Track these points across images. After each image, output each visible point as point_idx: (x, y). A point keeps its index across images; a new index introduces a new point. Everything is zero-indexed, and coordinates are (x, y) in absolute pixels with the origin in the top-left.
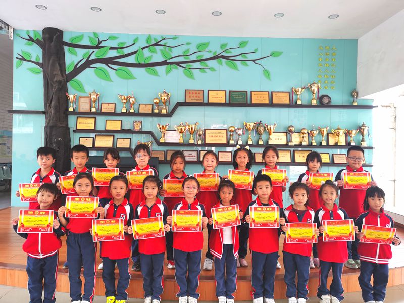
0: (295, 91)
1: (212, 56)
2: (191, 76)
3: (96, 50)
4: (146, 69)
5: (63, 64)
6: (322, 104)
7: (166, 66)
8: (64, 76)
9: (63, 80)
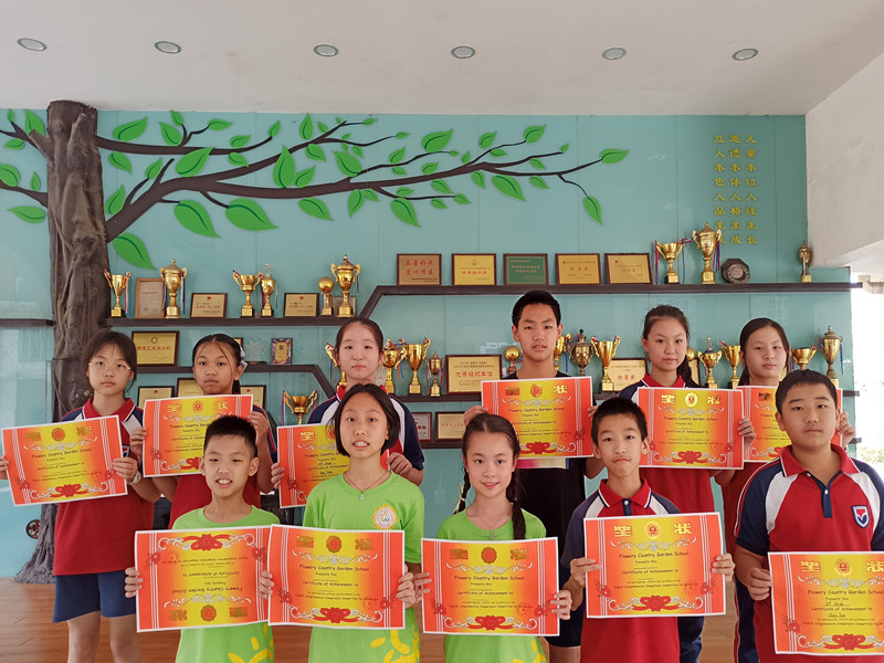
0: (662, 249)
1: (462, 164)
2: (410, 218)
3: (177, 157)
4: (300, 203)
5: (98, 195)
6: (729, 282)
7: (349, 193)
8: (101, 226)
9: (97, 238)
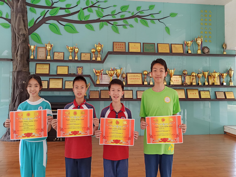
0: (187, 43)
1: (131, 15)
2: (117, 31)
3: (50, 10)
4: (85, 25)
5: (26, 20)
6: (204, 53)
7: (99, 23)
8: (27, 30)
9: (26, 34)
